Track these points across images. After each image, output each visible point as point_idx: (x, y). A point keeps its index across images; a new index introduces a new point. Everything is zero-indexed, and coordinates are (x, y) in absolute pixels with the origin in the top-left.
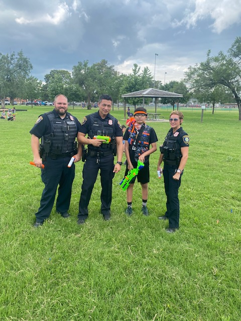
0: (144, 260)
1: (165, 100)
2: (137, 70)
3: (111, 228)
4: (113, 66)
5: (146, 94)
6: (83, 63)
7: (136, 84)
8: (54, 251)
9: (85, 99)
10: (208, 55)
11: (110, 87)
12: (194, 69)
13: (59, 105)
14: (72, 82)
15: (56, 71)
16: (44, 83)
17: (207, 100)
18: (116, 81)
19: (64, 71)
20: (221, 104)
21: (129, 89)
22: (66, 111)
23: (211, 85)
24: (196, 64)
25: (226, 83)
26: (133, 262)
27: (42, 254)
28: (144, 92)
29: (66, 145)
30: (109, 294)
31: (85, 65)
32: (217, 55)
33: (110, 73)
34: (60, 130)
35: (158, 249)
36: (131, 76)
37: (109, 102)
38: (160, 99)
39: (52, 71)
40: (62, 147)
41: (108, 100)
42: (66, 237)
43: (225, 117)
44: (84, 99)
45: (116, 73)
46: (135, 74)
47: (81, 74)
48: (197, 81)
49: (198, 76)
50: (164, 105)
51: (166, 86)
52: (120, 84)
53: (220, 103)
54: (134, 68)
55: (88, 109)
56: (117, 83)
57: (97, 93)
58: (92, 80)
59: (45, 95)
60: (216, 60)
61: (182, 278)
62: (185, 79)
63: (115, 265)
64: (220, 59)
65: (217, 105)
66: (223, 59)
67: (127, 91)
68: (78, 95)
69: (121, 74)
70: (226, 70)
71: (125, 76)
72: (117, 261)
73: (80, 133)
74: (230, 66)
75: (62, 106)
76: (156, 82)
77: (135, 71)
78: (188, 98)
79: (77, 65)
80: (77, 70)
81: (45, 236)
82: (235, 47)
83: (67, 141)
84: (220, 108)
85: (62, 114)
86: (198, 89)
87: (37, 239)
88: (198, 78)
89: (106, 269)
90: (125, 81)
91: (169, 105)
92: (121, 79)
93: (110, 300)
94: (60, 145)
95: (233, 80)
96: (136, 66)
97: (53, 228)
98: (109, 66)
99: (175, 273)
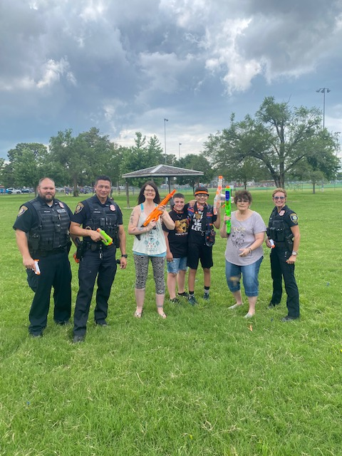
0: (159, 388)
1: (182, 180)
2: (141, 141)
3: (113, 353)
4: (108, 136)
5: (155, 173)
6: (65, 133)
7: (141, 160)
8: (33, 391)
9: (70, 182)
10: (232, 120)
11: (105, 165)
12: (216, 137)
13: (45, 191)
14: (49, 159)
15: (25, 144)
16: (7, 162)
17: (236, 177)
18: (113, 157)
19: (37, 145)
20: (255, 181)
21: (133, 167)
22: (53, 197)
23: (240, 158)
24: (217, 132)
25: (257, 154)
26: (145, 392)
27: (15, 398)
28: (152, 169)
29: (58, 238)
30: (113, 436)
31: (68, 136)
32: (243, 119)
33: (104, 146)
34: (49, 221)
35: (177, 373)
36: (133, 149)
37: (107, 183)
38: (175, 178)
39: (19, 145)
40: (53, 241)
41: (105, 180)
42: (50, 371)
43: (261, 198)
44: (68, 183)
45: (112, 145)
46: (139, 146)
47: (62, 148)
48: (220, 154)
49: (222, 147)
50: (181, 187)
51: (182, 160)
52: (119, 161)
53: (253, 181)
54: (137, 138)
55: (75, 196)
56: (115, 159)
57: (87, 173)
58: (79, 156)
59: (9, 179)
60: (243, 126)
61: (209, 404)
62: (205, 152)
63: (121, 399)
64: (248, 124)
65: (249, 183)
66: (251, 124)
67: (129, 169)
68: (59, 177)
69: (119, 147)
70: (255, 138)
71: (124, 149)
72: (122, 393)
73: (73, 223)
74: (261, 133)
75: (49, 190)
76: (168, 156)
77: (138, 142)
78: (212, 176)
79: (56, 135)
80: (56, 142)
81: (19, 374)
82: (265, 109)
83: (59, 233)
84: (254, 188)
85: (49, 201)
86: (224, 164)
87: (8, 379)
88: (222, 150)
89: (108, 407)
90: (126, 155)
91: (187, 186)
92: (120, 153)
93: (114, 443)
94: (51, 239)
95: (266, 151)
96: (139, 135)
97: (30, 362)
98: (102, 136)
99: (199, 399)
